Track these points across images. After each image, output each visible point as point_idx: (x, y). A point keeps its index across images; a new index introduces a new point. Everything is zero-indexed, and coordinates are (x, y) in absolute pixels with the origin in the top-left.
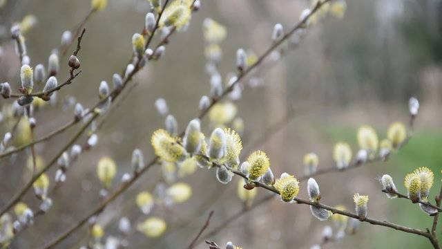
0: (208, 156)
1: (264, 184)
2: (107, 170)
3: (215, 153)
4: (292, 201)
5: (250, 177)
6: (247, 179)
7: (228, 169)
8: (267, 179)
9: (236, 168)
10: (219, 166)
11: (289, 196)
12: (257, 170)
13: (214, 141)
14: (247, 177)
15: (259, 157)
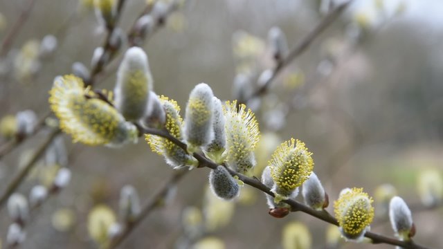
0: (185, 141)
1: (308, 206)
2: (103, 226)
3: (198, 134)
4: (362, 239)
5: (277, 191)
6: (272, 194)
7: (233, 174)
8: (314, 196)
9: (250, 174)
10: (213, 166)
11: (356, 227)
12: (290, 175)
13: (193, 108)
14: (273, 190)
15: (293, 150)
